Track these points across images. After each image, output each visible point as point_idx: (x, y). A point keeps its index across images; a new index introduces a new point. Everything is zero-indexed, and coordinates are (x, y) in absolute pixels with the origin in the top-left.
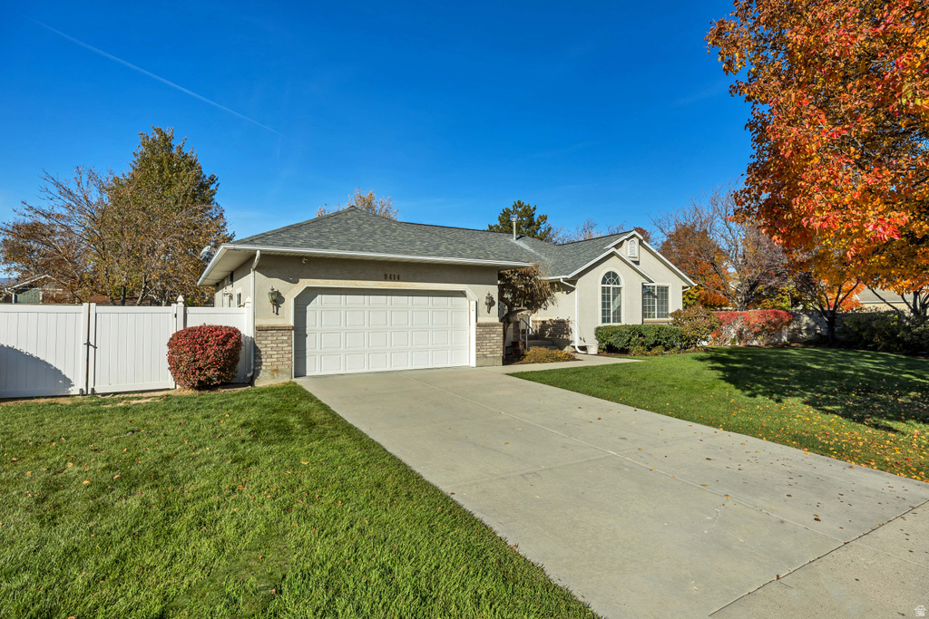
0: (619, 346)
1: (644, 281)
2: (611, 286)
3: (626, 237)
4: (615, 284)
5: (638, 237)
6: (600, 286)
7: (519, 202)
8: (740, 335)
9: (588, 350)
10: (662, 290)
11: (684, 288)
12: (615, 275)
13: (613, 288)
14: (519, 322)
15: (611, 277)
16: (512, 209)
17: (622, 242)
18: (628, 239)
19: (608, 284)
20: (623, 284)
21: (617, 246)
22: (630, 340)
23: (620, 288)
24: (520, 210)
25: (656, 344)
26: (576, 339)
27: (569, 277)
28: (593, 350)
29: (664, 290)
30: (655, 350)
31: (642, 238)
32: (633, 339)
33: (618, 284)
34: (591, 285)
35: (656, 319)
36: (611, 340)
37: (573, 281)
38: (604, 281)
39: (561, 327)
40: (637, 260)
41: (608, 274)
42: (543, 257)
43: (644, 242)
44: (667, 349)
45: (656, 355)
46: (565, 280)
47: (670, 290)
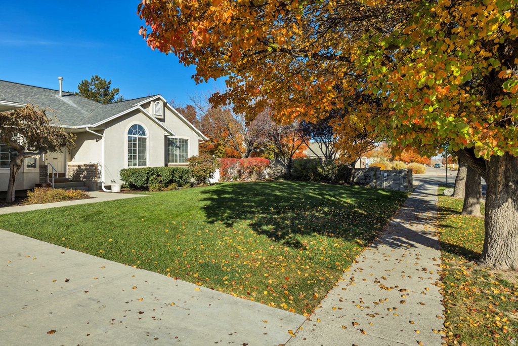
0: (139, 184)
1: (167, 134)
2: (137, 136)
3: (152, 99)
4: (140, 135)
5: (163, 101)
6: (126, 136)
7: (97, 77)
8: (240, 174)
9: (112, 188)
10: (183, 142)
11: (200, 141)
12: (140, 127)
13: (139, 138)
14: (47, 166)
15: (137, 129)
16: (90, 81)
17: (149, 103)
18: (154, 101)
19: (134, 134)
20: (147, 135)
21: (144, 106)
22: (148, 179)
23: (146, 138)
24: (97, 82)
25: (171, 181)
26: (104, 179)
27: (94, 126)
28: (116, 188)
29: (184, 142)
30: (170, 187)
31: (165, 101)
32: (151, 178)
33: (144, 135)
34: (119, 134)
35: (178, 163)
36: (132, 180)
37: (100, 130)
38: (130, 132)
39: (92, 170)
40: (163, 118)
41: (134, 127)
42: (83, 111)
43: (168, 105)
44: (180, 185)
45: (171, 190)
46: (89, 128)
47: (189, 142)
